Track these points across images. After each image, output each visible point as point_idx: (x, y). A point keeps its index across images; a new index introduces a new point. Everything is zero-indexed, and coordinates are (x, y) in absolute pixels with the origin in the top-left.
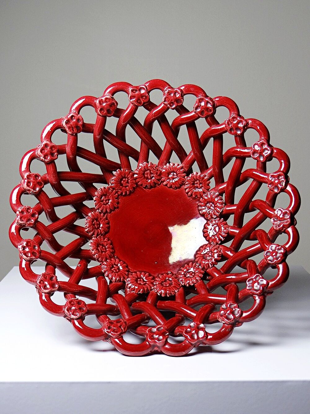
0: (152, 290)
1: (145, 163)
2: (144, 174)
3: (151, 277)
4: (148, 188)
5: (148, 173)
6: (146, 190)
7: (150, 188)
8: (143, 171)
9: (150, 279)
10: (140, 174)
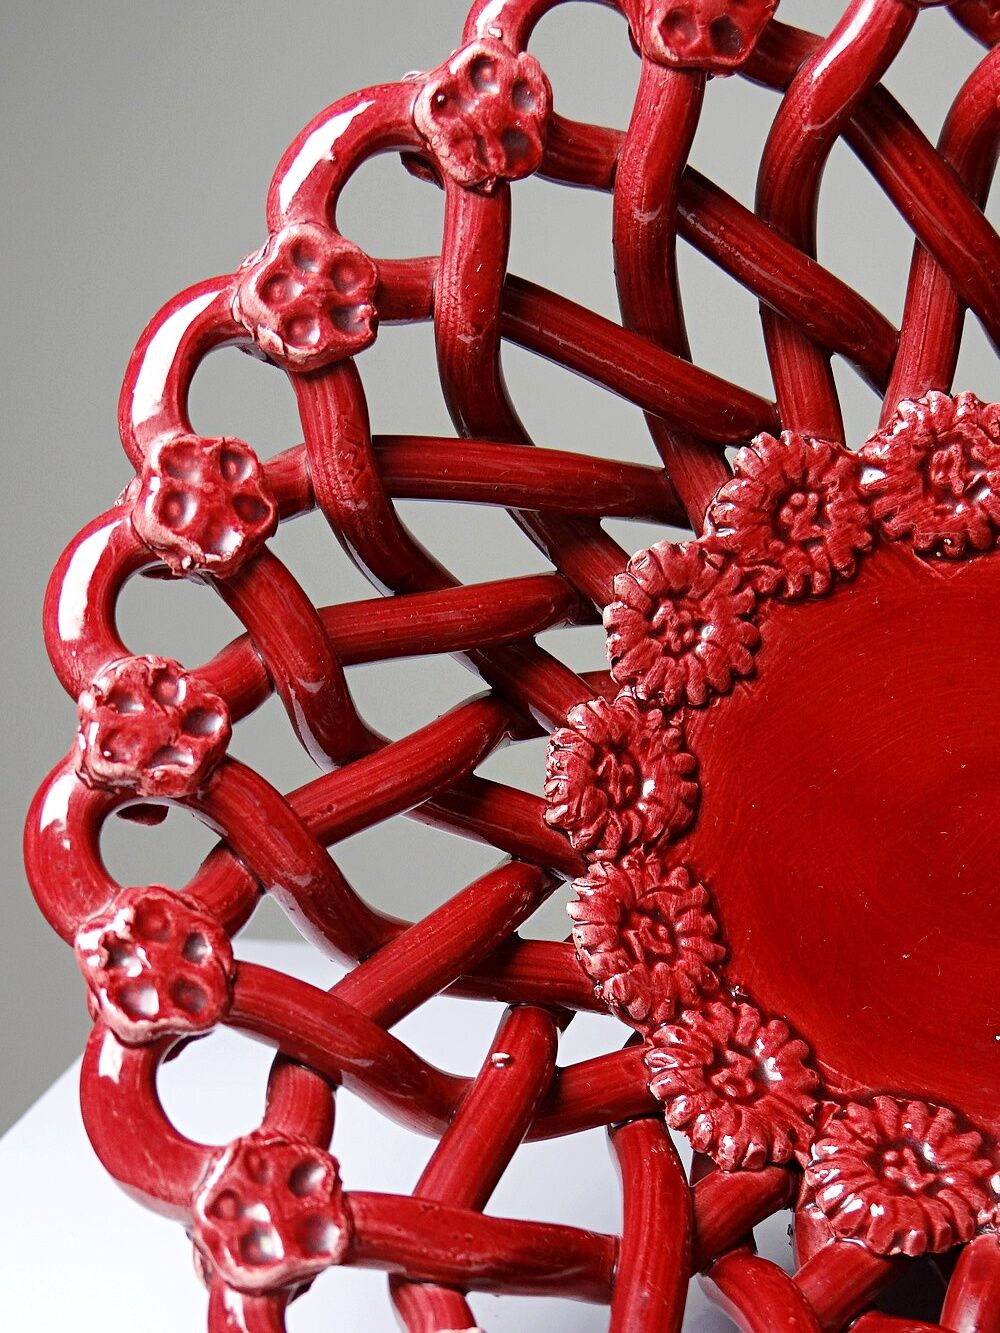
0: (976, 1229)
1: (933, 395)
2: (923, 466)
3: (970, 1140)
4: (945, 557)
5: (950, 461)
6: (936, 569)
7: (960, 559)
8: (917, 448)
9: (961, 1150)
10: (898, 463)
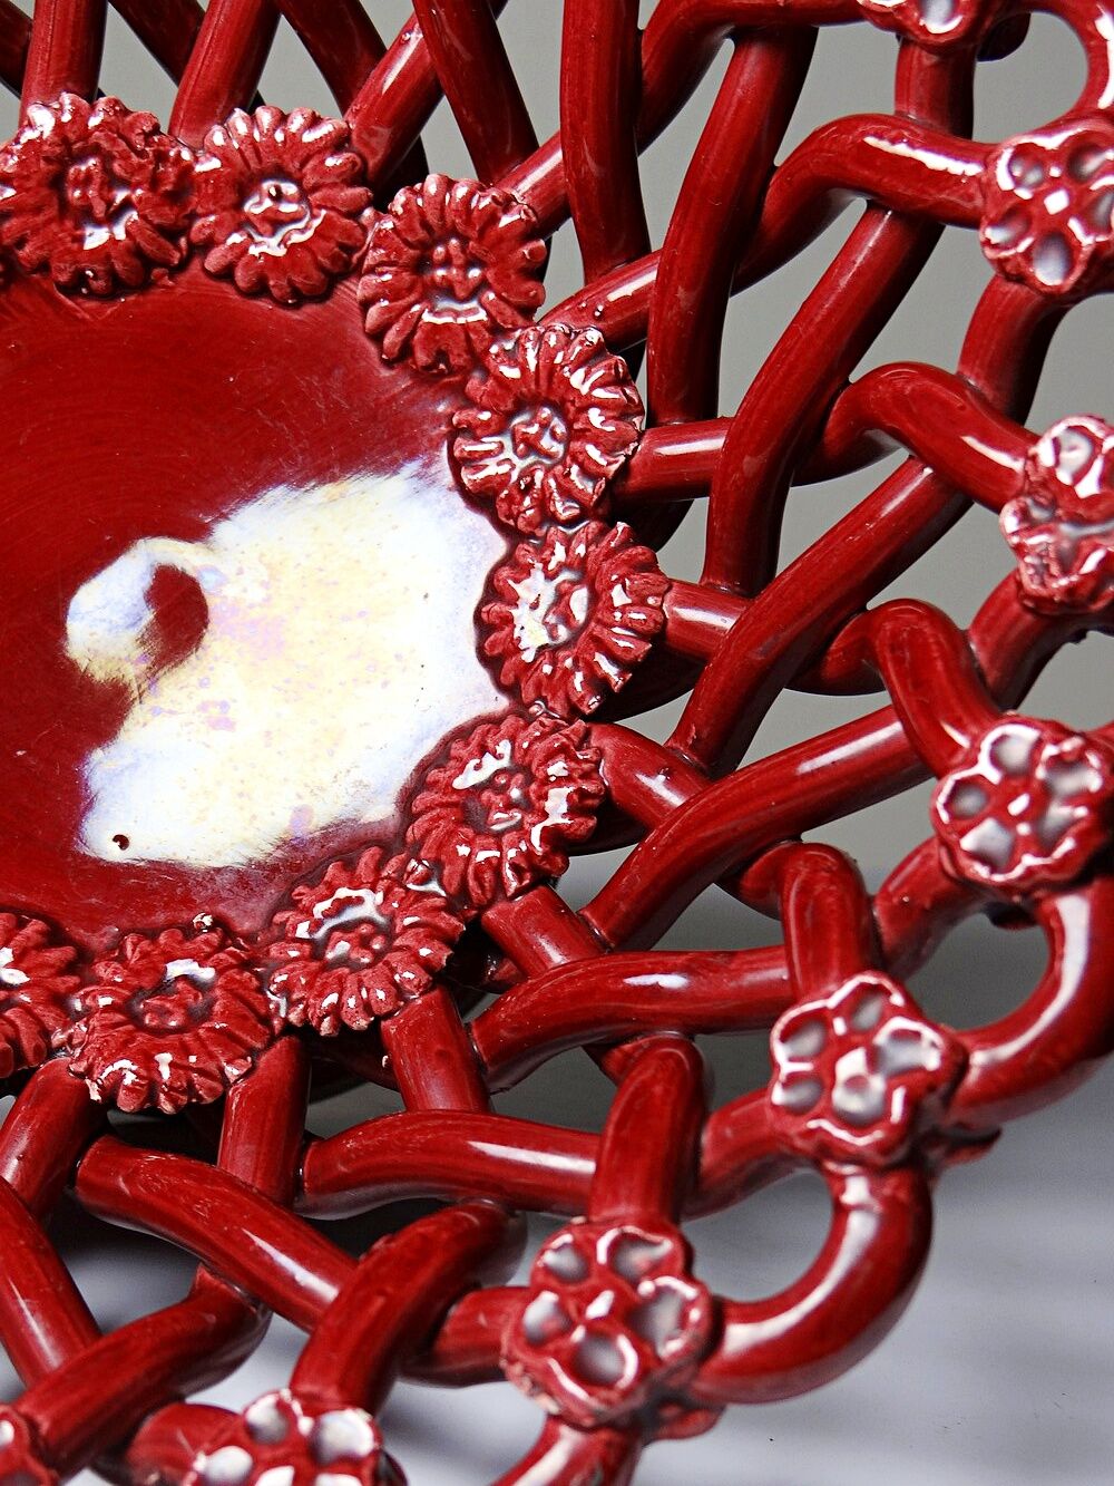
0: (51, 1052)
1: (66, 98)
2: (57, 182)
3: (55, 955)
4: (92, 295)
5: (89, 176)
6: (85, 308)
7: (109, 296)
8: (47, 160)
9: (44, 965)
10: (27, 178)
